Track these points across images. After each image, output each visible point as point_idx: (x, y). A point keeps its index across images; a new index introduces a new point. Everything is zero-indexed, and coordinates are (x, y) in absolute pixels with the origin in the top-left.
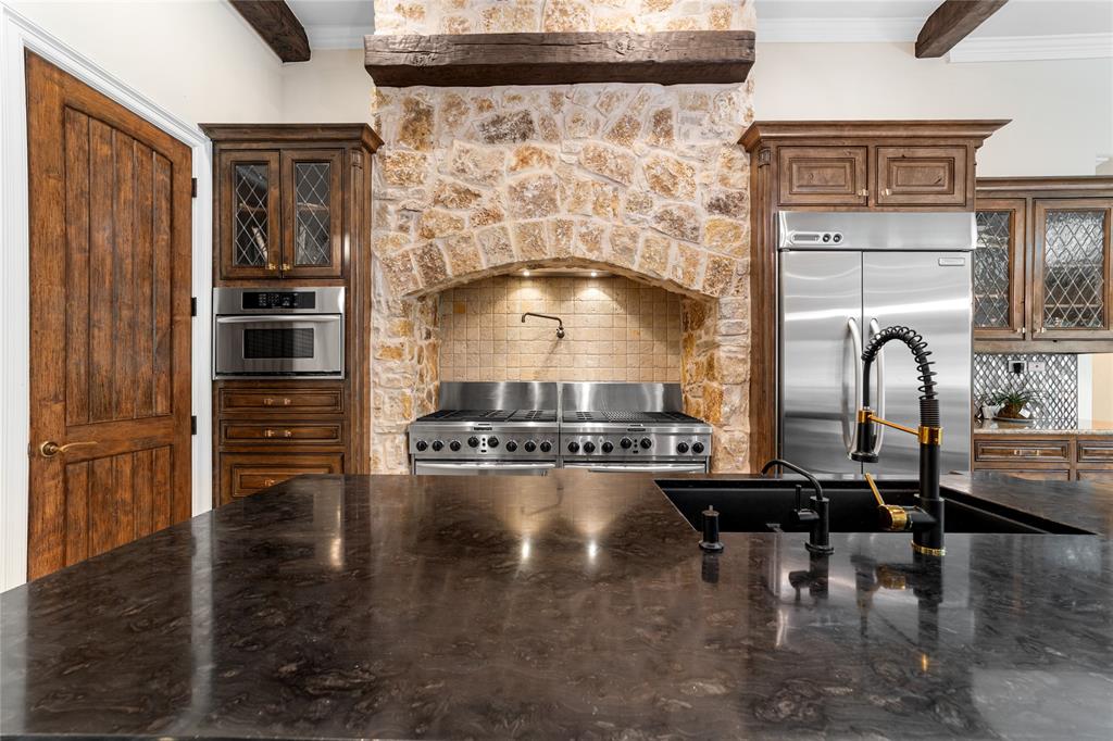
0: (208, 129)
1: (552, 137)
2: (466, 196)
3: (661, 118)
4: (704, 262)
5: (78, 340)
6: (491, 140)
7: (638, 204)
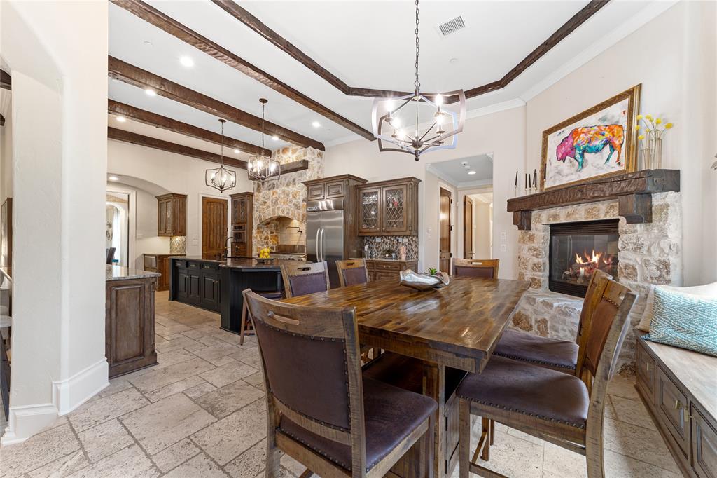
0: (231, 196)
1: (277, 188)
2: (265, 202)
3: (294, 180)
4: (301, 215)
5: (208, 237)
6: (269, 189)
7: (291, 202)
